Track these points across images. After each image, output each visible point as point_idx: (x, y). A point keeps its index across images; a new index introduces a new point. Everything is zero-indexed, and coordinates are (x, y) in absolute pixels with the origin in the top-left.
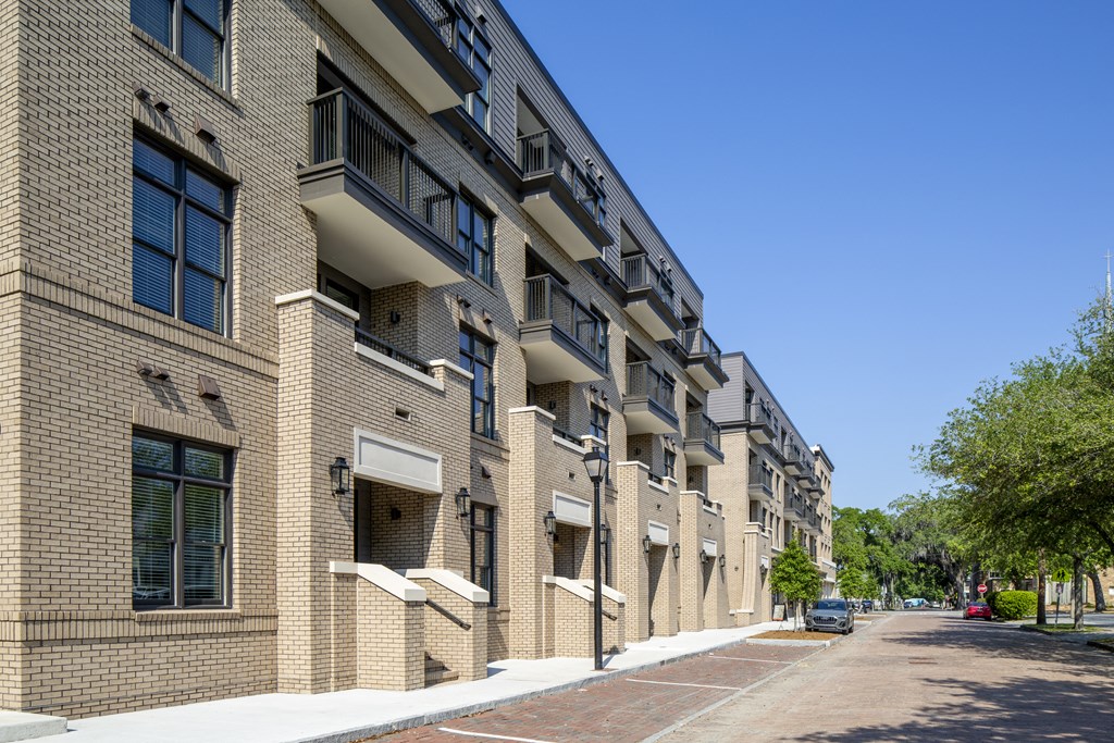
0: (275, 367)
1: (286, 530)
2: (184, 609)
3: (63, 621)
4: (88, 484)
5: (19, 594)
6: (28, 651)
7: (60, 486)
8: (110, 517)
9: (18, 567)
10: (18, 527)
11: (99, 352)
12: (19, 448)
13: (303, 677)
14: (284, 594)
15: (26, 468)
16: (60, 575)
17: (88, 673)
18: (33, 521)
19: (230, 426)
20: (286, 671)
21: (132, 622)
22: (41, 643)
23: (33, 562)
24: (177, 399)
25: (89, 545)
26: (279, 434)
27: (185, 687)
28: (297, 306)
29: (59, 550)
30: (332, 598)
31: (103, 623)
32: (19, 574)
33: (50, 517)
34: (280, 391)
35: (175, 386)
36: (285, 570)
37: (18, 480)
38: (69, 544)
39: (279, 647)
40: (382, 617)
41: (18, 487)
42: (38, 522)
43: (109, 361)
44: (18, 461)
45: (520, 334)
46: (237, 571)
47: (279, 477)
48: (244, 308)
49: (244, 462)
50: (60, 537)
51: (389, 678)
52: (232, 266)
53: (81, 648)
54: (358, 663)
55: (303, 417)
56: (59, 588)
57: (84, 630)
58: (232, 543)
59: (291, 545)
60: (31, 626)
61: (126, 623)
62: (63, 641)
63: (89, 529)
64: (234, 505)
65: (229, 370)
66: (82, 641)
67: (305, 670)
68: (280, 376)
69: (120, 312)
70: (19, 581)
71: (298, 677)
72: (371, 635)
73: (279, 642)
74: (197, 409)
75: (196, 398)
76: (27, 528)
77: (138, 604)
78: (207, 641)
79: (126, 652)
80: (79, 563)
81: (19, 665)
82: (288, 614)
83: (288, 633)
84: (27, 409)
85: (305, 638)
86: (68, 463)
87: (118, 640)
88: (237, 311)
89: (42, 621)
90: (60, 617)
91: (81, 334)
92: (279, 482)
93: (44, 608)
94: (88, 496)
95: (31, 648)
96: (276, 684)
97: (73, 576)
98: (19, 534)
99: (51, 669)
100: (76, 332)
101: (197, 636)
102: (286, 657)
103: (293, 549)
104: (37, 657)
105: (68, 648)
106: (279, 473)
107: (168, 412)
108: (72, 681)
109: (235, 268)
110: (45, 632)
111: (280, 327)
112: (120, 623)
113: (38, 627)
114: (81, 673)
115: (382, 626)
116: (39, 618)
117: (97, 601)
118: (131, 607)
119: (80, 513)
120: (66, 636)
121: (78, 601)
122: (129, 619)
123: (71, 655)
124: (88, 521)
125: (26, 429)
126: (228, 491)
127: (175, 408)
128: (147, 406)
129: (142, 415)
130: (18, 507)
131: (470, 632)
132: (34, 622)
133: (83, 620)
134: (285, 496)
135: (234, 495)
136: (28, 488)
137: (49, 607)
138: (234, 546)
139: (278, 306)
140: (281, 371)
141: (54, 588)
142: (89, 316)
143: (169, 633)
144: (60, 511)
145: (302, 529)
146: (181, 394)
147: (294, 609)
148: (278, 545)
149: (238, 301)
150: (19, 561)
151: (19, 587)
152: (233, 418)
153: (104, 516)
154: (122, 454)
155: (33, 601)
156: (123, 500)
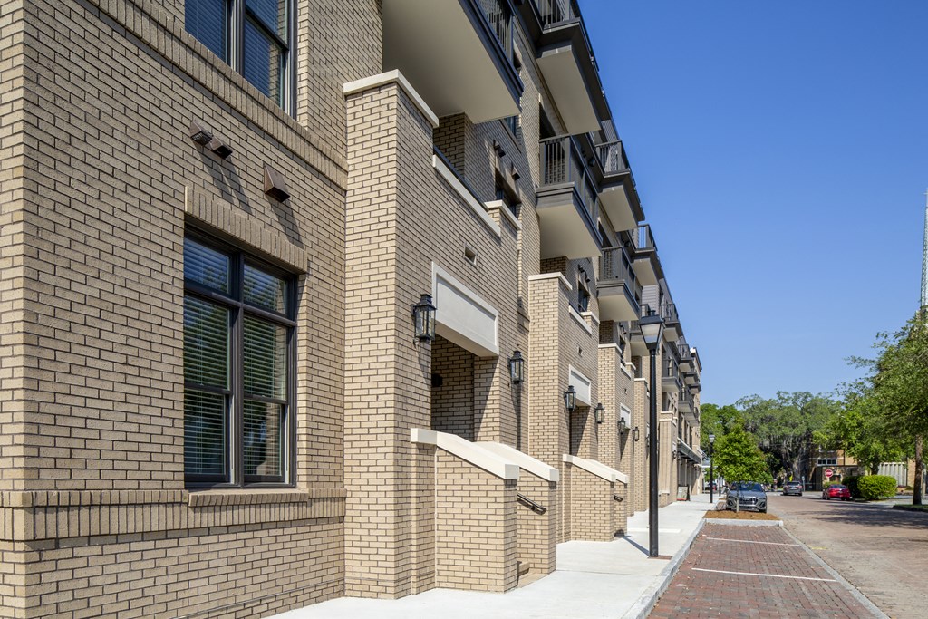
0: (343, 174)
1: (358, 386)
2: (244, 488)
3: (90, 506)
4: (126, 293)
5: (20, 462)
6: (35, 556)
7: (84, 289)
8: (155, 347)
9: (20, 417)
10: (20, 350)
11: (140, 91)
12: (20, 216)
13: (381, 577)
14: (355, 469)
15: (33, 253)
16: (84, 434)
17: (125, 587)
18: (43, 342)
19: (297, 241)
20: (356, 569)
21: (184, 507)
22: (57, 543)
23: (44, 408)
24: (239, 191)
25: (126, 389)
26: (348, 263)
27: (247, 598)
28: (376, 95)
29: (83, 392)
30: (414, 475)
31: (147, 509)
32: (20, 428)
33: (70, 337)
34: (349, 206)
35: (237, 171)
36: (357, 438)
37: (20, 271)
38: (99, 384)
39: (347, 538)
40: (470, 499)
41: (20, 283)
42: (51, 344)
43: (154, 109)
44: (20, 238)
45: (537, 197)
46: (304, 438)
47: (347, 319)
48: (312, 88)
49: (312, 292)
50: (85, 372)
51: (480, 576)
52: (296, 30)
53: (116, 548)
54: (437, 556)
55: (384, 238)
56: (84, 454)
57: (121, 521)
58: (295, 401)
59: (365, 405)
60: (40, 515)
61: (177, 508)
62: (89, 539)
63: (126, 364)
64: (299, 350)
65: (296, 166)
66: (117, 538)
67: (385, 568)
68: (349, 188)
69: (169, 41)
70: (20, 440)
71: (375, 577)
72: (455, 522)
73: (347, 532)
74: (261, 210)
75: (261, 194)
76: (35, 352)
77: (192, 482)
78: (273, 532)
79: (176, 552)
80: (112, 416)
81: (21, 581)
82: (361, 495)
83: (360, 520)
84: (34, 155)
85: (387, 526)
86: (96, 255)
87: (166, 534)
88: (304, 90)
89: (58, 508)
90: (85, 501)
91: (116, 56)
92: (347, 325)
93: (61, 485)
94: (125, 311)
95: (40, 551)
96: (343, 585)
97: (104, 435)
98: (20, 361)
99: (72, 585)
100: (108, 50)
101: (261, 525)
102: (358, 550)
103: (368, 411)
104: (51, 566)
105: (97, 550)
106: (347, 312)
107: (227, 205)
108: (103, 601)
109: (300, 32)
110: (62, 524)
111: (349, 124)
112: (170, 509)
113: (51, 517)
114: (116, 588)
115: (470, 511)
116: (53, 502)
117: (138, 475)
118: (182, 485)
119: (112, 337)
120: (95, 531)
121: (111, 475)
122: (181, 503)
123: (101, 560)
124: (126, 350)
125: (32, 186)
126: (291, 331)
127: (236, 202)
128: (203, 192)
129: (197, 202)
130: (20, 315)
131: (545, 517)
132: (46, 508)
133: (118, 505)
134: (355, 342)
135: (299, 337)
136: (35, 286)
137: (69, 485)
138: (299, 404)
139: (347, 96)
140: (350, 181)
141: (76, 454)
142: (128, 33)
143: (230, 523)
144: (85, 331)
145: (381, 385)
146: (243, 184)
147: (370, 488)
148: (347, 406)
149: (304, 77)
150: (20, 406)
151: (20, 451)
152: (301, 232)
153: (147, 346)
154: (171, 255)
155: (44, 474)
156: (172, 325)
